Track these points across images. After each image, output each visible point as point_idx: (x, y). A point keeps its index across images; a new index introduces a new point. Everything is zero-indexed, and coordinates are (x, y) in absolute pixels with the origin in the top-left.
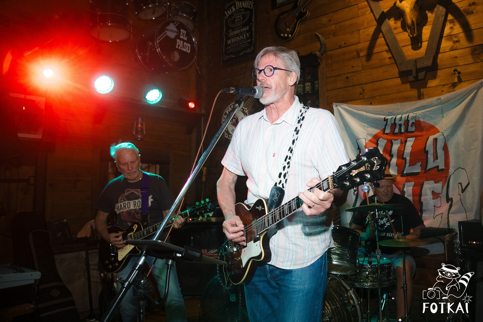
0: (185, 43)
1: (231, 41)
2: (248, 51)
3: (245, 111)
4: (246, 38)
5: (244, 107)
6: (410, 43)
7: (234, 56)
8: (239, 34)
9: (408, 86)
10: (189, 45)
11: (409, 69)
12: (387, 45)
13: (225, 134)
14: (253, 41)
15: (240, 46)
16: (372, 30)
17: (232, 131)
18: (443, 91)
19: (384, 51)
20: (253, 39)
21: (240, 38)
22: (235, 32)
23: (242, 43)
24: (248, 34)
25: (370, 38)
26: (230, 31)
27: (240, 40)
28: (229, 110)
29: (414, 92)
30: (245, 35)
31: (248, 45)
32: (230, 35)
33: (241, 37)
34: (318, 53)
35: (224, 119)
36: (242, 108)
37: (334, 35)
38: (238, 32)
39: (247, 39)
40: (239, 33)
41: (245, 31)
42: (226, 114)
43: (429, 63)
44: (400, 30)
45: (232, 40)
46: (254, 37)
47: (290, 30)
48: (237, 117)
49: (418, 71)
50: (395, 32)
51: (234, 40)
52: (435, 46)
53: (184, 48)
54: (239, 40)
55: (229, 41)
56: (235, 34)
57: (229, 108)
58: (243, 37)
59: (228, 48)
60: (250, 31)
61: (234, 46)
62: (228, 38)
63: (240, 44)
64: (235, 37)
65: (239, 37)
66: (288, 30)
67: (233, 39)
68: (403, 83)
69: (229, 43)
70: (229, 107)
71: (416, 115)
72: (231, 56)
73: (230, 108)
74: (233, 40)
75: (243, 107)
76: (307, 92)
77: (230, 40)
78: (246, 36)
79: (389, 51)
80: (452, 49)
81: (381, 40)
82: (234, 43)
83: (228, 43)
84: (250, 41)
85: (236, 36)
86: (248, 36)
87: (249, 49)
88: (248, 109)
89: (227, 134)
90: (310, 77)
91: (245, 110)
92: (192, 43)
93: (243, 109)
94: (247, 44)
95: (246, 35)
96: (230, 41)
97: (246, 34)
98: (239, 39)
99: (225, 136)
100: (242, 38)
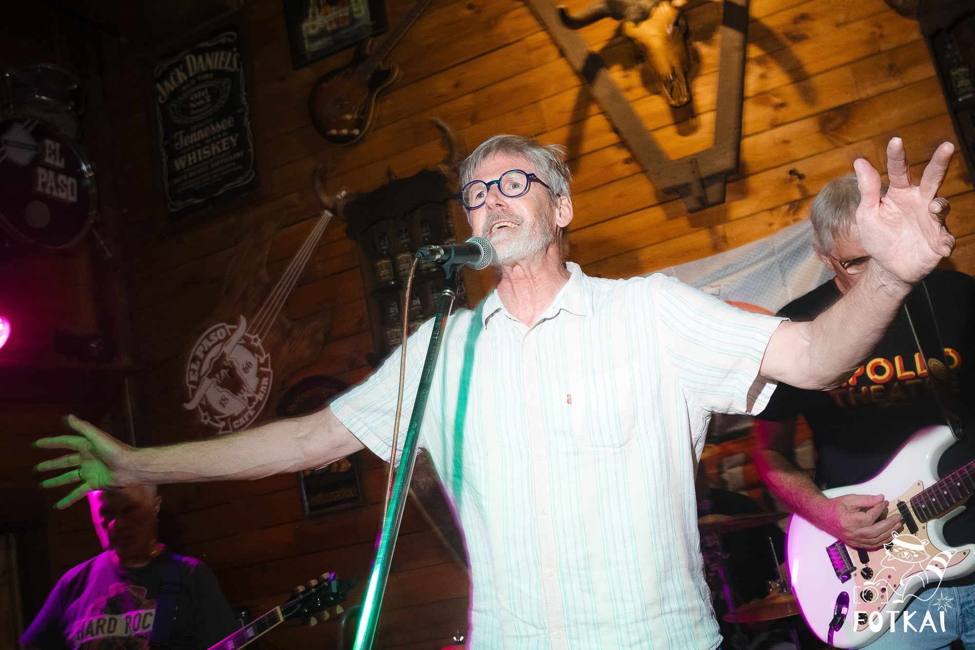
0: (61, 177)
1: (185, 159)
2: (241, 182)
3: (252, 343)
4: (228, 148)
5: (250, 332)
6: (668, 119)
7: (200, 201)
8: (208, 141)
9: (682, 223)
10: (71, 181)
11: (682, 181)
12: (616, 130)
13: (203, 415)
14: (252, 156)
15: (215, 172)
16: (569, 98)
17: (221, 403)
18: (771, 224)
19: (612, 145)
20: (251, 150)
21: (210, 149)
22: (194, 134)
23: (219, 162)
24: (234, 137)
25: (566, 118)
26: (178, 135)
27: (212, 156)
28: (203, 346)
29: (702, 237)
30: (226, 141)
31: (238, 168)
32: (179, 146)
33: (213, 148)
34: (444, 169)
35: (191, 373)
36: (244, 337)
37: (474, 119)
38: (201, 135)
39: (233, 150)
40: (206, 138)
41: (222, 131)
42: (195, 359)
43: (725, 162)
44: (640, 91)
45: (187, 157)
46: (251, 145)
47: (356, 116)
48: (231, 362)
49: (705, 182)
50: (629, 96)
51: (194, 157)
52: (732, 122)
53: (60, 190)
54: (207, 157)
55: (178, 161)
56: (196, 140)
57: (204, 343)
58: (220, 146)
59: (177, 181)
60: (237, 129)
61: (194, 173)
62: (174, 155)
63: (213, 166)
64: (196, 149)
65: (207, 147)
66: (349, 117)
67: (192, 156)
68: (670, 217)
69: (181, 166)
70: (203, 339)
71: (720, 290)
72: (190, 200)
73: (206, 340)
74: (190, 159)
75: (247, 334)
76: (425, 272)
77: (180, 159)
78: (227, 143)
79: (623, 144)
80: (775, 125)
81: (596, 122)
82: (194, 165)
83: (178, 168)
84: (243, 154)
85: (198, 145)
86: (235, 144)
87: (241, 178)
88: (260, 337)
89: (207, 413)
90: (427, 232)
91: (253, 340)
92: (80, 176)
93: (248, 340)
94: (234, 164)
95: (230, 143)
96: (183, 159)
97: (227, 139)
98: (208, 152)
99: (202, 420)
100: (216, 151)
